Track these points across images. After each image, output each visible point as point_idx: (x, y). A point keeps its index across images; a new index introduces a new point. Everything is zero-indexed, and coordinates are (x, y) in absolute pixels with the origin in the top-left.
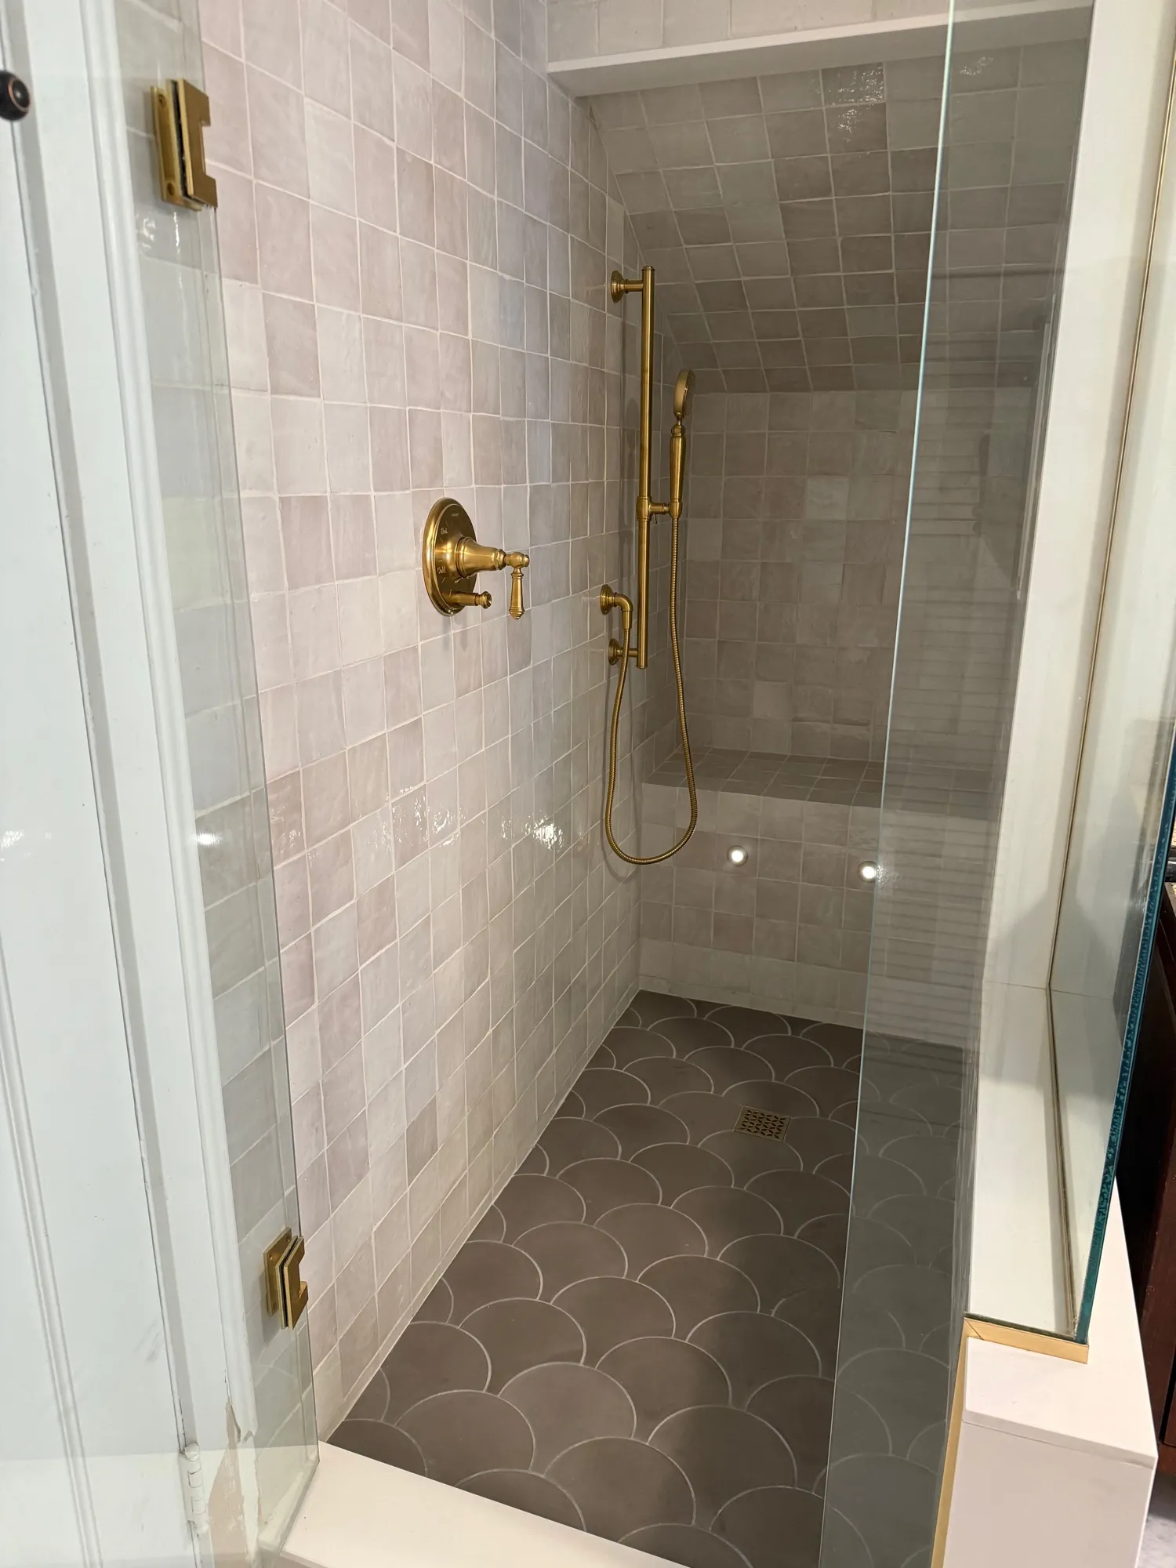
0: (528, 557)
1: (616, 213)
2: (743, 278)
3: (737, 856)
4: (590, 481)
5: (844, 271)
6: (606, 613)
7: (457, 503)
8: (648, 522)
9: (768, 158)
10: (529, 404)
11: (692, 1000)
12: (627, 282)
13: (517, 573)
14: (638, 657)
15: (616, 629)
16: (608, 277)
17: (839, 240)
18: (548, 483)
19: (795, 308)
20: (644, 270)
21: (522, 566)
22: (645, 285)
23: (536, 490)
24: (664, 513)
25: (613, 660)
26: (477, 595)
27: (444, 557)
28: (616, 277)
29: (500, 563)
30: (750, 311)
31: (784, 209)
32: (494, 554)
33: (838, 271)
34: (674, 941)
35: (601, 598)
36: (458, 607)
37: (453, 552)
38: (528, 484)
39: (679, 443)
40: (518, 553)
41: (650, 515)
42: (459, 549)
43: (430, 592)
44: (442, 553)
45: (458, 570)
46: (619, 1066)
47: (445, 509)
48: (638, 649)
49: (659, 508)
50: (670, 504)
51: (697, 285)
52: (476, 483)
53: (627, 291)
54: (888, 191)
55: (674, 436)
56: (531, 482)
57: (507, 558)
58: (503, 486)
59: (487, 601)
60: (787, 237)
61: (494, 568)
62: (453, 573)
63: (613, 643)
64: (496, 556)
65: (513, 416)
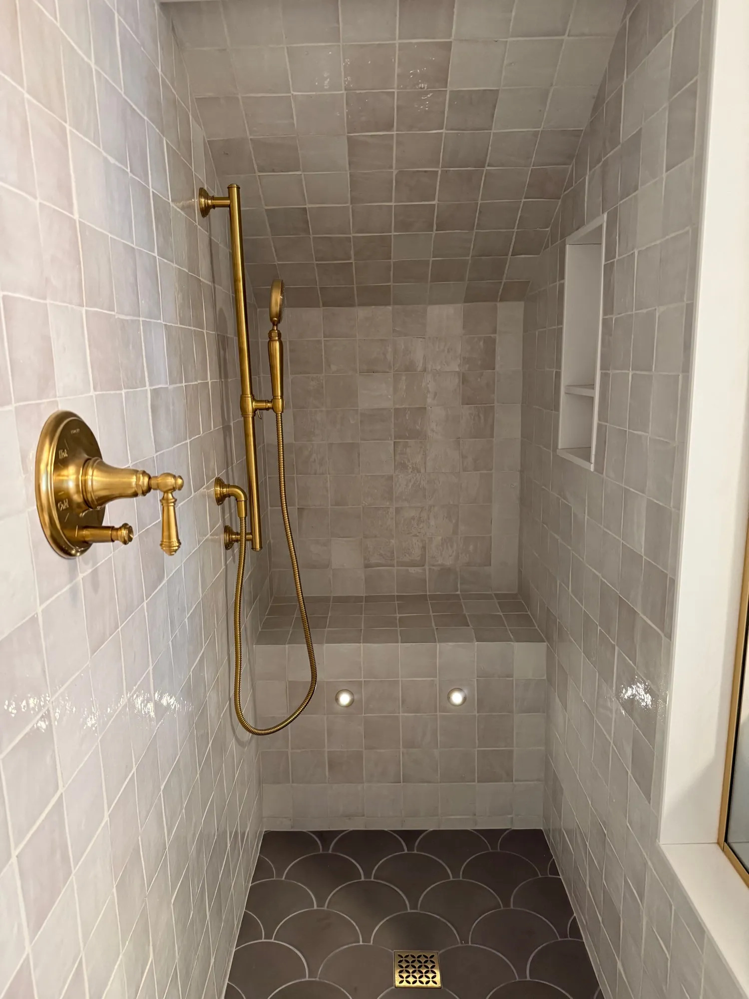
0: (181, 478)
1: (198, 134)
2: (308, 206)
3: (345, 699)
4: (199, 382)
5: (395, 202)
6: (220, 504)
7: (74, 415)
8: (253, 418)
9: (341, 90)
10: (142, 302)
11: (312, 832)
12: (213, 198)
13: (167, 499)
14: (252, 541)
15: (227, 516)
16: (196, 193)
17: (395, 172)
18: (166, 386)
19: (350, 234)
20: (230, 188)
21: (174, 489)
22: (232, 201)
23: (155, 392)
24: (268, 409)
25: (228, 545)
26: (112, 528)
27: (65, 485)
28: (203, 193)
29: (145, 488)
30: (311, 237)
31: (352, 143)
32: (135, 477)
33: (391, 201)
34: (293, 782)
35: (215, 491)
36: (85, 545)
37: (77, 479)
38: (148, 388)
39: (277, 345)
40: (169, 474)
41: (254, 411)
42: (85, 474)
43: (48, 533)
44: (62, 481)
45: (86, 502)
46: (268, 936)
47: (62, 426)
48: (252, 533)
49: (263, 405)
50: (273, 400)
51: (267, 210)
52: (95, 389)
53: (214, 206)
54: (442, 129)
55: (271, 339)
56: (151, 385)
57: (153, 482)
58: (123, 392)
59: (125, 534)
60: (350, 169)
61: (135, 495)
62: (79, 505)
63: (227, 530)
64: (138, 479)
65: (127, 315)
